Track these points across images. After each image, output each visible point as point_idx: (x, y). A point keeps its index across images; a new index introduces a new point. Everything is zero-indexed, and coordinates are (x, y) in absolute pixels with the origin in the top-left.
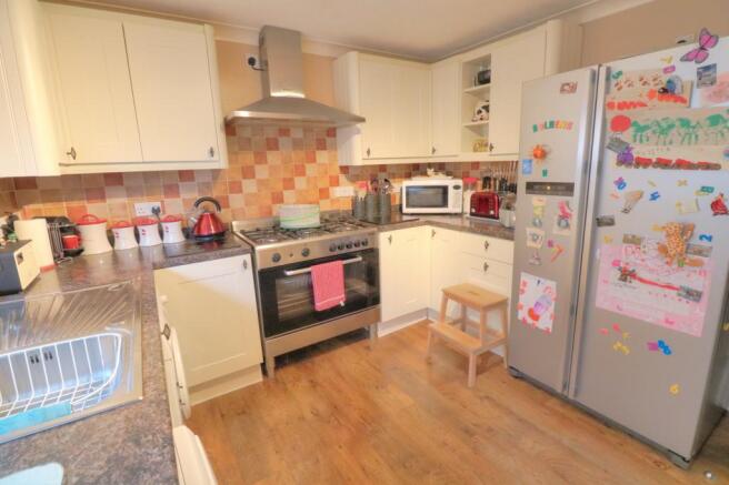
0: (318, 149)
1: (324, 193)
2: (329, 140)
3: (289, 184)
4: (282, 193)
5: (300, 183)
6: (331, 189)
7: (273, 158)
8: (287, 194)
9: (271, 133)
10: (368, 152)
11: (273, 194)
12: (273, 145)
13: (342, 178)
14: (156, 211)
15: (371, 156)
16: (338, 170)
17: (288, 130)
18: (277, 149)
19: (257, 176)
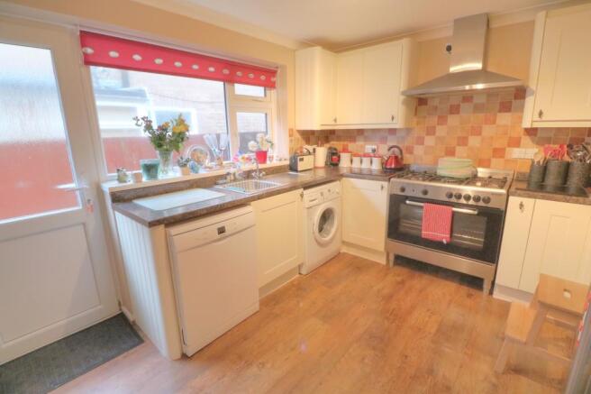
0: (500, 111)
1: (499, 153)
2: (515, 103)
3: (463, 141)
4: (454, 148)
5: (474, 141)
6: (508, 149)
7: (453, 120)
8: (459, 149)
9: (454, 101)
10: (541, 114)
11: (447, 148)
12: (455, 110)
13: (526, 140)
14: (374, 151)
15: (544, 118)
16: (522, 132)
17: (472, 97)
18: (458, 113)
19: (437, 134)
